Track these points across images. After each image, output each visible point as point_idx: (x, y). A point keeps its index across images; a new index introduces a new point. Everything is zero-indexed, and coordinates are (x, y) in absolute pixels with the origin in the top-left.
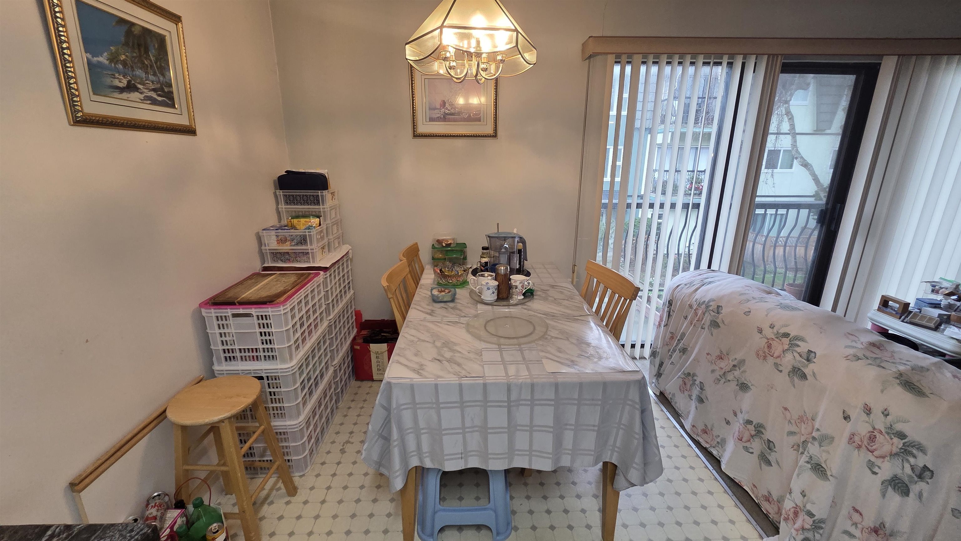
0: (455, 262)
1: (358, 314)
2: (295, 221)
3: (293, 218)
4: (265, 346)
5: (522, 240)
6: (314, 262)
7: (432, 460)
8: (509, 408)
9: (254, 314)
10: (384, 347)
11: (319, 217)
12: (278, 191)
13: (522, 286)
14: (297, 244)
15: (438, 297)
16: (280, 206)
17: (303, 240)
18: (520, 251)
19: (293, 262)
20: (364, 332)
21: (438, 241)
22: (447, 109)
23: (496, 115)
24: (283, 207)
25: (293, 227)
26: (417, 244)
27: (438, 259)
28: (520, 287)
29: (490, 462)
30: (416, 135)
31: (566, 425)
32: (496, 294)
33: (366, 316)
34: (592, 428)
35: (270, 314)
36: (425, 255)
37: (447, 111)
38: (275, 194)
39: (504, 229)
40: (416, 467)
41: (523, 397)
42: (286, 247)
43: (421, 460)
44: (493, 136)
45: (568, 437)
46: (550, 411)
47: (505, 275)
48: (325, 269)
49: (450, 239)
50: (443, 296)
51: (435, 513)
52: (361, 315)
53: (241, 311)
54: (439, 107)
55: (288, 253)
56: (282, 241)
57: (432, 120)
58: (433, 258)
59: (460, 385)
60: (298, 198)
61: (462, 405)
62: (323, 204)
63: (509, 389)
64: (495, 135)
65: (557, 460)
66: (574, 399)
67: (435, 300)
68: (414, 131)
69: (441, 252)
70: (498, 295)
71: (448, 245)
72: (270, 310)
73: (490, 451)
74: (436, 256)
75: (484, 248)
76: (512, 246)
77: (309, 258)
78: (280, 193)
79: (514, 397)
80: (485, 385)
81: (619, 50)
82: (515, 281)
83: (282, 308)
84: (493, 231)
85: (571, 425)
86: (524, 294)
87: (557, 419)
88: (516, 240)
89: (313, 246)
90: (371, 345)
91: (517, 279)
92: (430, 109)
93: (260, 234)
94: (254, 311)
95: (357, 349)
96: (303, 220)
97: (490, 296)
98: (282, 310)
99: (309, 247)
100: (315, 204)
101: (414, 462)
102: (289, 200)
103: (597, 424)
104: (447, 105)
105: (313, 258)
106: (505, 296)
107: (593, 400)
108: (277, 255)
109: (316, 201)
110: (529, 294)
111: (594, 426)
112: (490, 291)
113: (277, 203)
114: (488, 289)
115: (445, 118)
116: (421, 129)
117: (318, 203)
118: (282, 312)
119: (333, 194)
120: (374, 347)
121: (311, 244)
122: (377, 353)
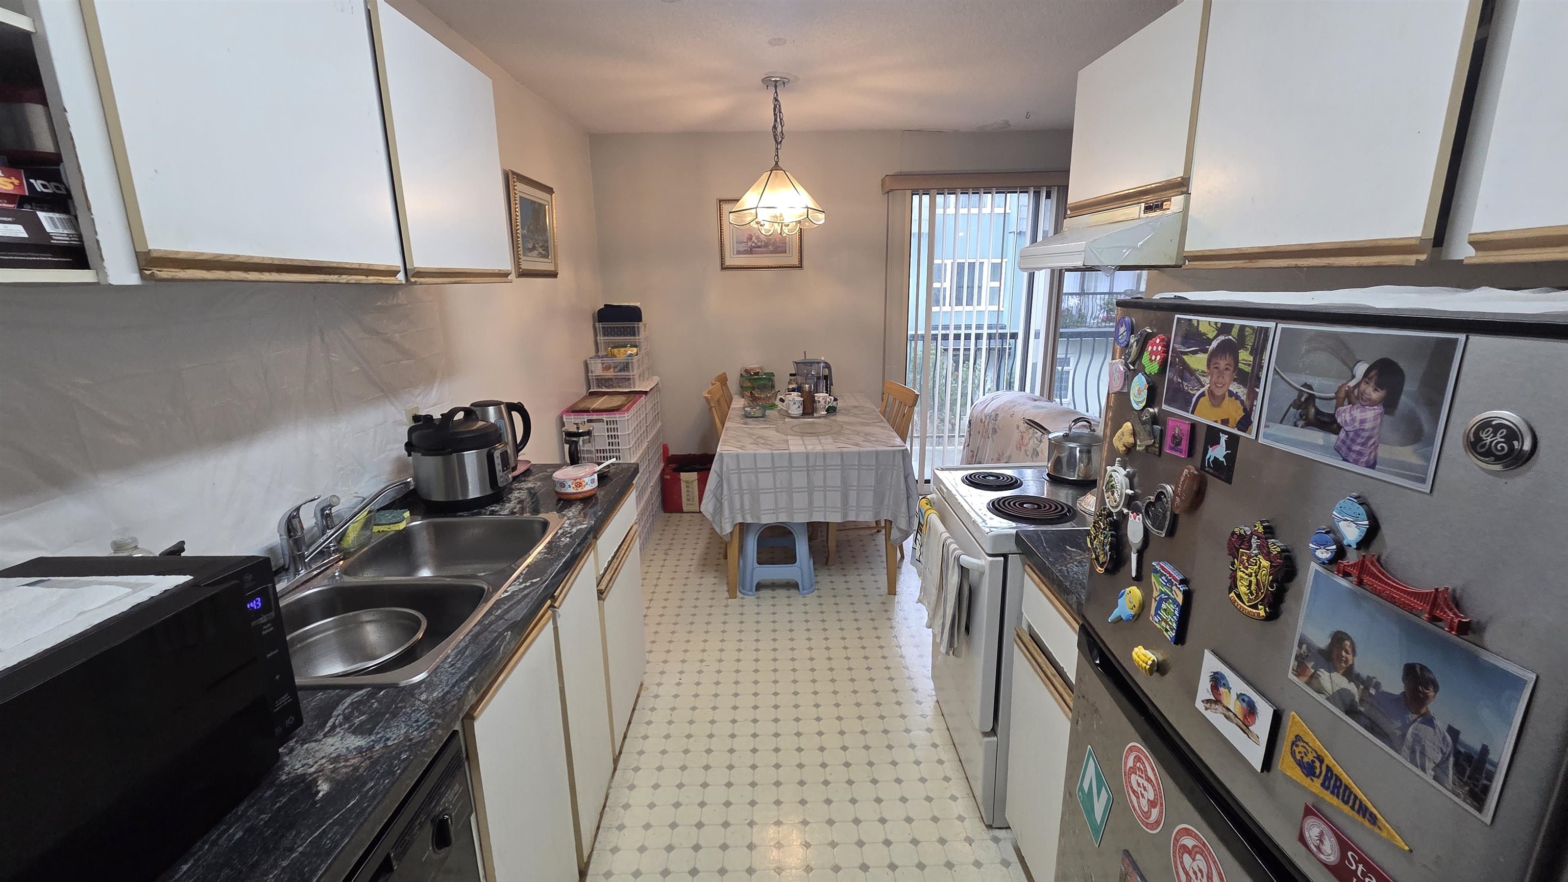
0: (763, 388)
1: (665, 448)
2: (616, 350)
3: (612, 348)
4: (611, 447)
5: (828, 366)
6: (634, 387)
7: (753, 519)
8: (808, 471)
9: (605, 420)
10: (694, 476)
11: (636, 347)
12: (597, 324)
13: (825, 402)
14: (620, 371)
15: (750, 413)
16: (598, 338)
17: (626, 367)
18: (826, 377)
19: (615, 387)
20: (673, 466)
21: (746, 371)
22: (754, 242)
23: (801, 247)
24: (601, 338)
25: (613, 356)
26: (725, 373)
27: (746, 387)
28: (822, 402)
29: (795, 515)
30: (724, 268)
31: (851, 486)
32: (801, 408)
33: (672, 452)
34: (869, 488)
35: (618, 419)
36: (733, 384)
37: (753, 245)
38: (594, 326)
39: (810, 357)
40: (740, 523)
41: (818, 464)
42: (610, 374)
43: (743, 518)
44: (798, 267)
45: (853, 495)
46: (838, 474)
47: (810, 391)
48: (646, 393)
49: (758, 368)
50: (754, 413)
51: (753, 569)
52: (668, 449)
53: (595, 417)
54: (746, 241)
55: (611, 379)
56: (607, 368)
57: (739, 253)
58: (742, 387)
59: (772, 454)
60: (616, 330)
61: (774, 469)
62: (639, 336)
63: (807, 458)
64: (800, 266)
65: (845, 515)
66: (855, 465)
67: (747, 416)
68: (722, 264)
69: (750, 380)
70: (804, 410)
71: (757, 374)
72: (617, 416)
73: (795, 507)
74: (745, 385)
75: (791, 375)
76: (818, 373)
77: (630, 384)
78: (599, 325)
79: (811, 463)
80: (790, 454)
81: (915, 187)
82: (819, 398)
83: (626, 415)
84: (800, 358)
85: (854, 486)
86: (827, 411)
87: (844, 480)
88: (822, 365)
89: (635, 372)
90: (681, 473)
91: (821, 396)
92: (737, 242)
93: (588, 362)
94: (605, 417)
95: (667, 479)
96: (622, 350)
97: (796, 410)
98: (626, 416)
99: (631, 373)
100: (631, 335)
101: (739, 520)
102: (607, 332)
103: (873, 484)
104: (754, 239)
105: (634, 384)
106: (810, 411)
107: (869, 466)
108: (601, 381)
109: (633, 332)
110: (831, 410)
111: (871, 486)
112: (797, 406)
113: (596, 335)
114: (795, 403)
115: (750, 251)
116: (728, 262)
117: (634, 335)
118: (627, 418)
119: (645, 325)
120: (684, 476)
121: (633, 371)
122: (687, 482)
